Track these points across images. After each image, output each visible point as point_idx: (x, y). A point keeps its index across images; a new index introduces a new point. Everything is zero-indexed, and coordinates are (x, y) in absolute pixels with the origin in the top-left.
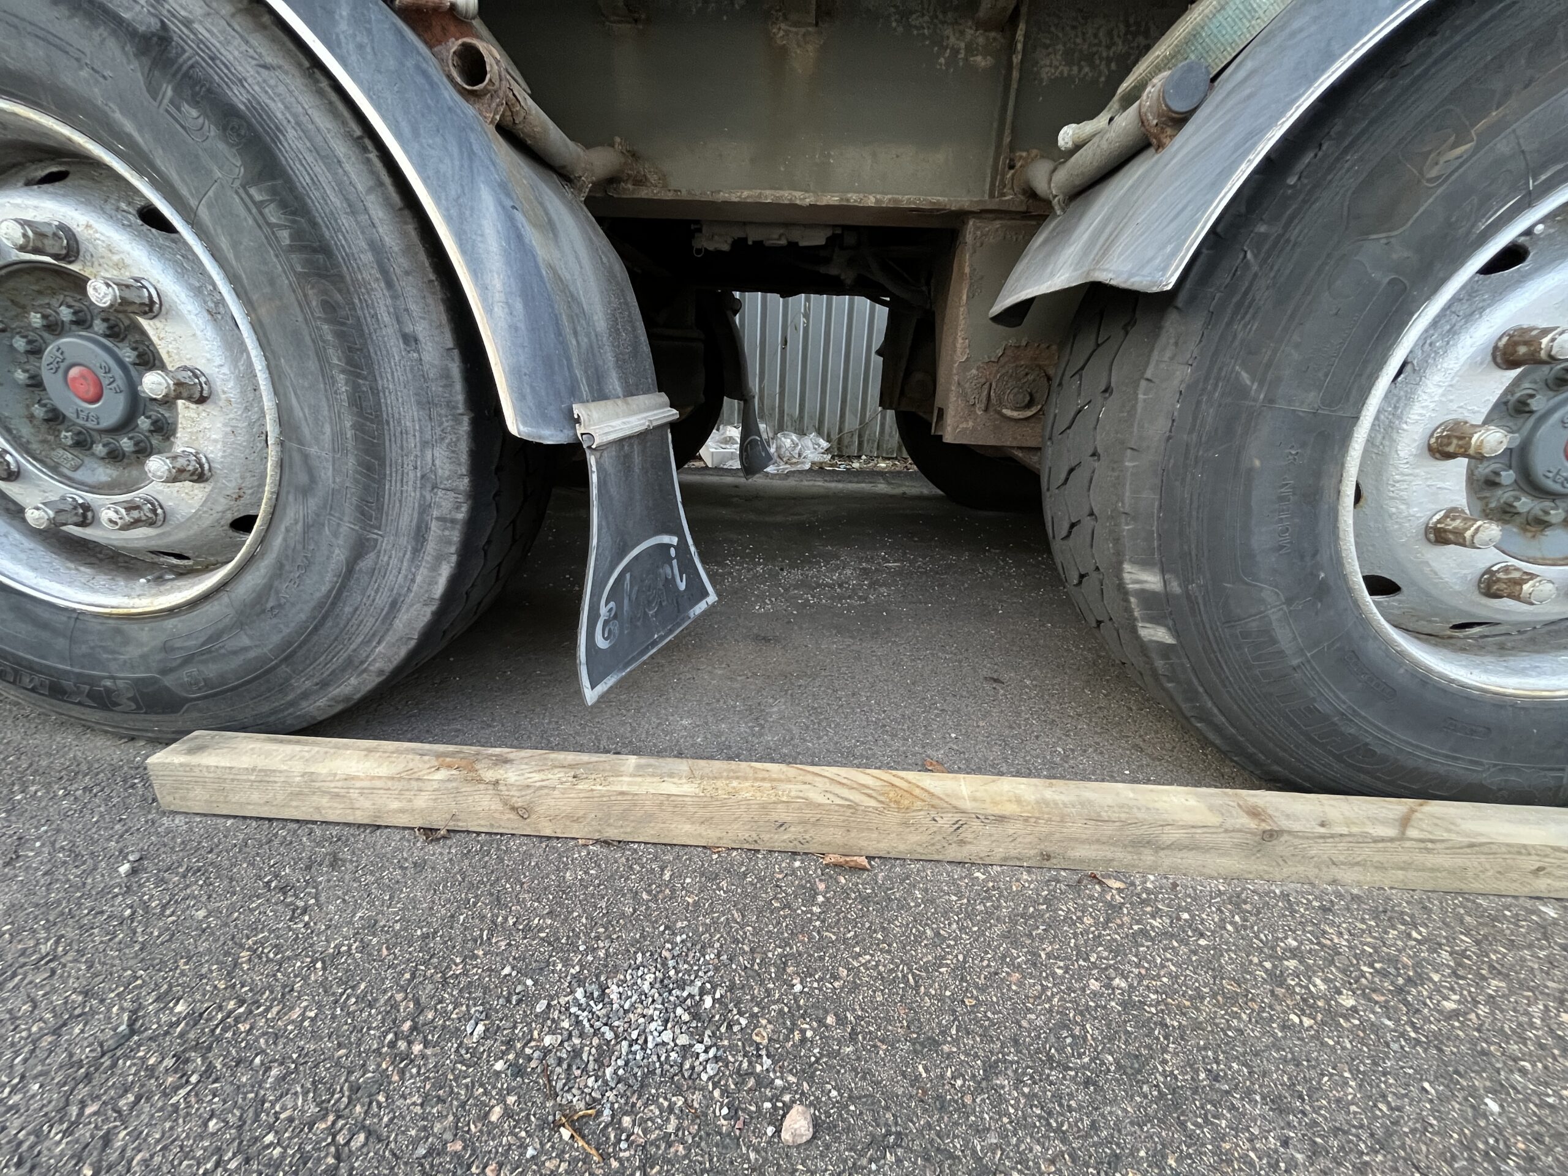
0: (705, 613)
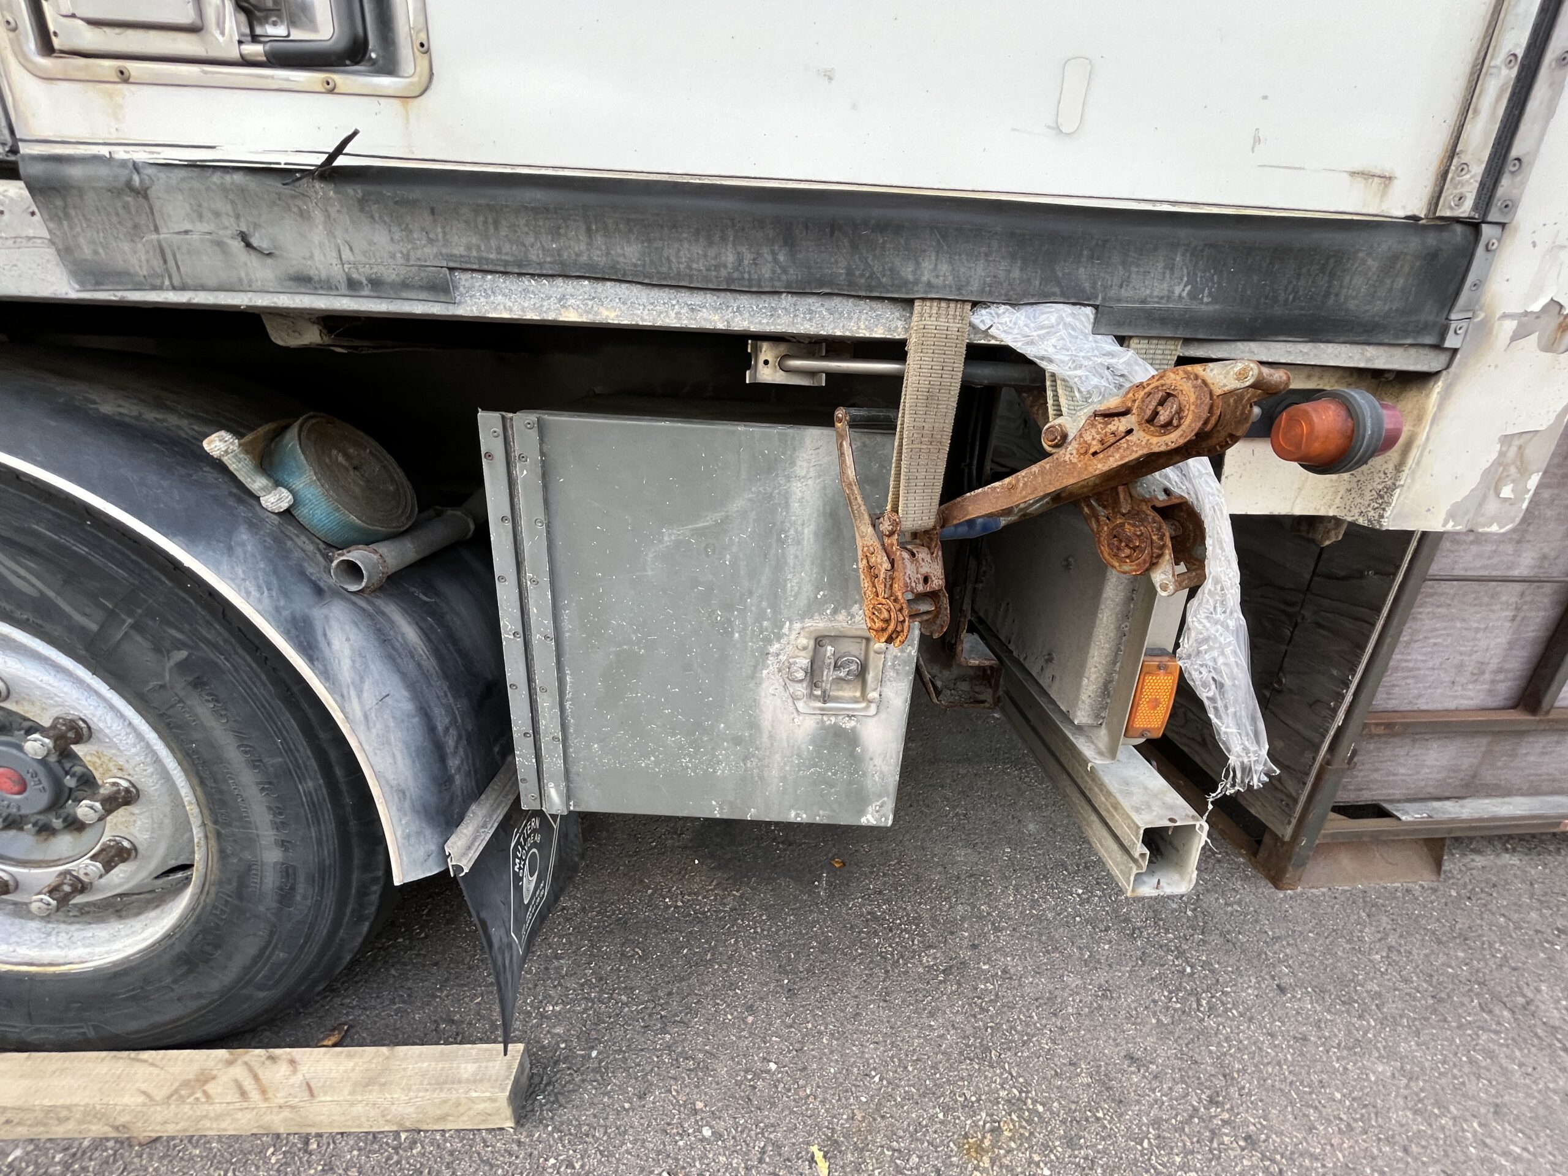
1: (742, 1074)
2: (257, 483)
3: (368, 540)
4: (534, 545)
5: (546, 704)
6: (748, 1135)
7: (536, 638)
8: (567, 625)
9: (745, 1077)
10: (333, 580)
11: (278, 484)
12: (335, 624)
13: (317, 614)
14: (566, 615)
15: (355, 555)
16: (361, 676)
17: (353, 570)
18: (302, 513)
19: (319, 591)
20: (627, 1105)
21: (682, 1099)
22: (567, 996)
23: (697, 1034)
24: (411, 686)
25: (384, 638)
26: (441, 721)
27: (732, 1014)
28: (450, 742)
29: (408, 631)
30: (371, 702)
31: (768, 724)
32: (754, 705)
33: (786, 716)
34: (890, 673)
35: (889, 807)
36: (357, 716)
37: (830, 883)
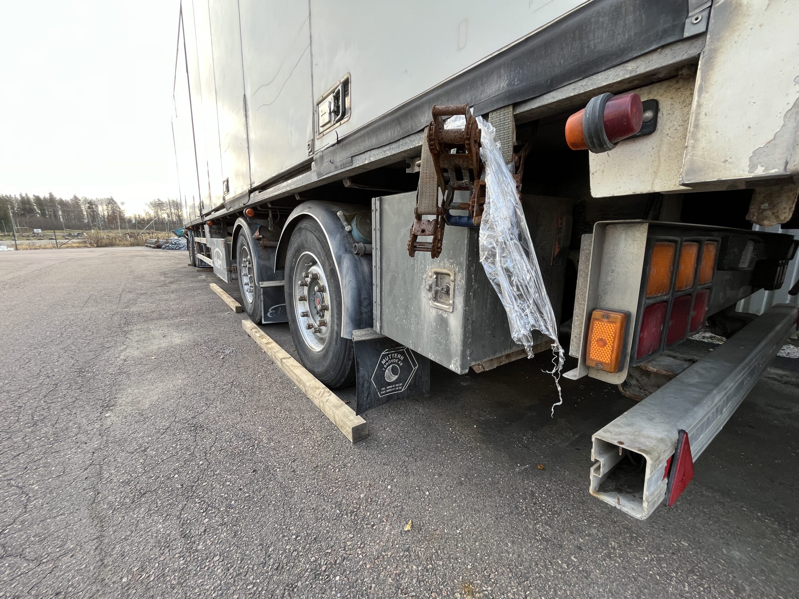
1: (416, 486)
2: (345, 223)
3: (365, 242)
5: (378, 291)
6: (398, 499)
7: (377, 268)
9: (416, 487)
10: (352, 250)
11: (349, 225)
12: (346, 259)
13: (343, 255)
15: (358, 244)
18: (352, 233)
20: (379, 463)
21: (393, 474)
22: (394, 430)
23: (416, 466)
25: (356, 266)
27: (432, 470)
29: (366, 268)
30: (347, 282)
31: (423, 309)
32: (419, 301)
33: (428, 308)
34: (457, 292)
35: (459, 363)
36: (344, 285)
37: (526, 469)
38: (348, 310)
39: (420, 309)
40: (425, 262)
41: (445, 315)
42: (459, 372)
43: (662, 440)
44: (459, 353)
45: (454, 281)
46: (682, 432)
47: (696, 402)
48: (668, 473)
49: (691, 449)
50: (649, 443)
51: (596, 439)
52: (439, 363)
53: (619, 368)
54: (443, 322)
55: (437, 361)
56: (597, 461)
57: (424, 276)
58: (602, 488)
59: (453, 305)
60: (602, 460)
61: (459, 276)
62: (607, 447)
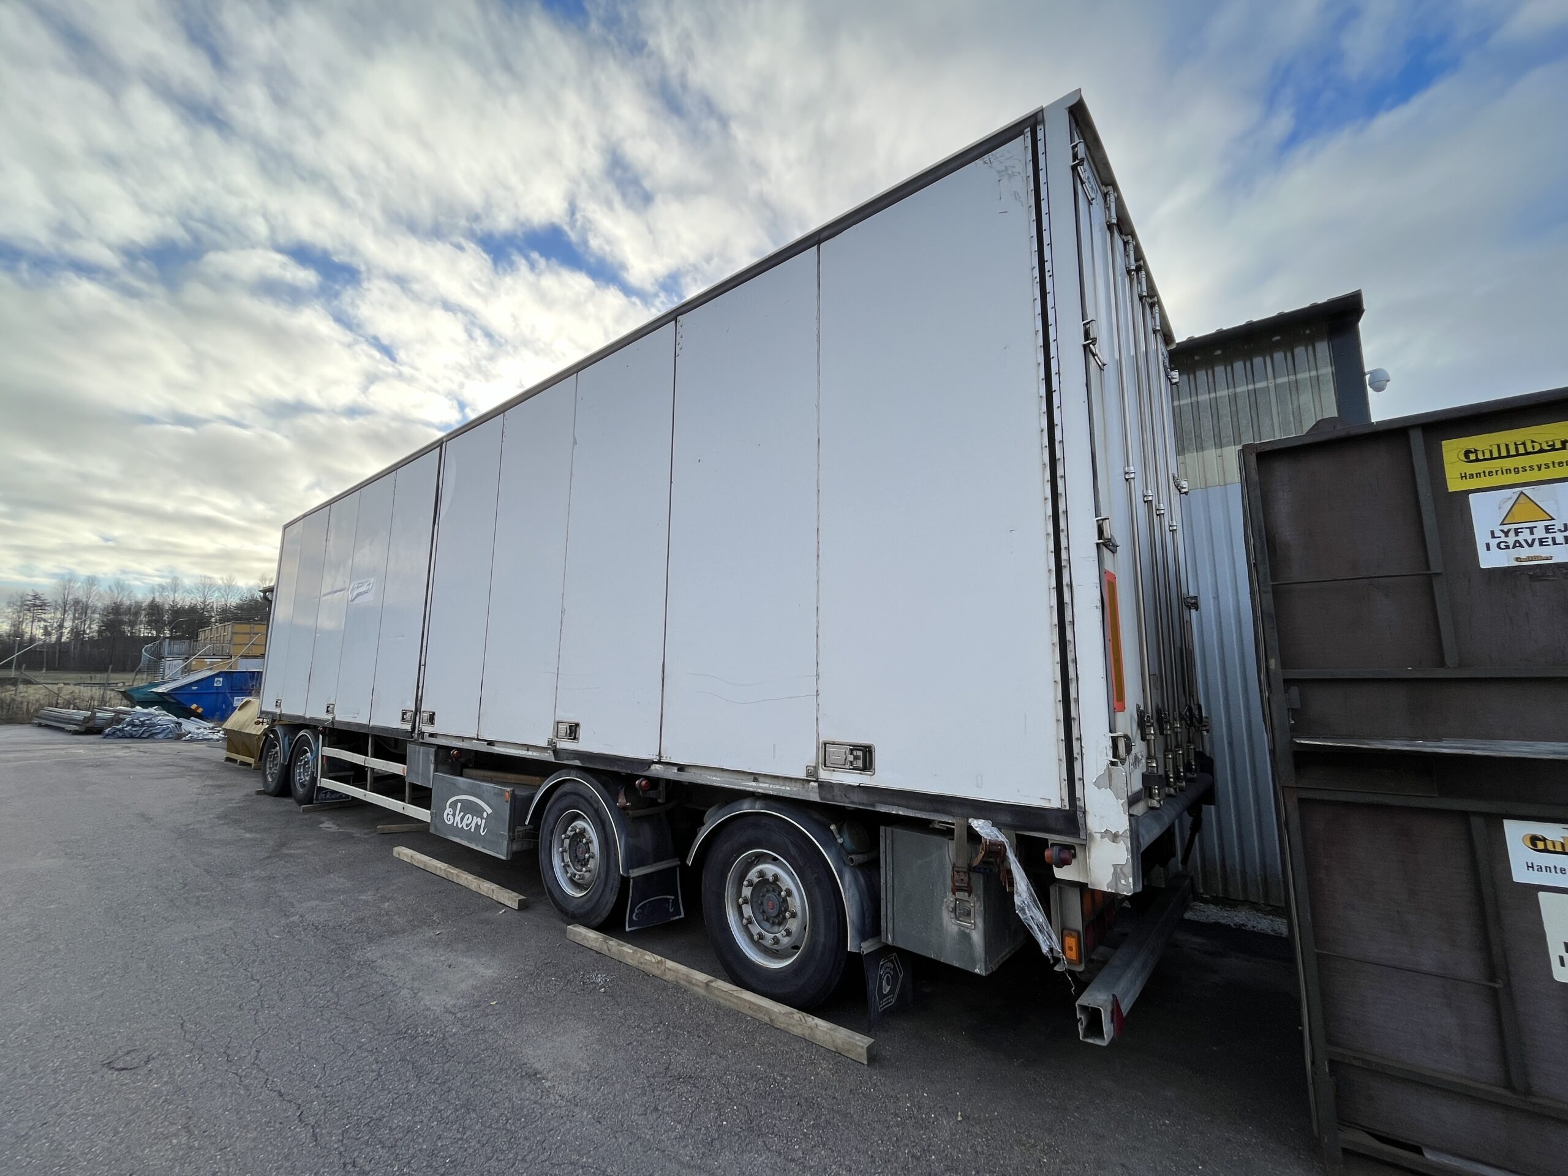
0: (677, 920)
2: (837, 836)
3: (857, 853)
4: (889, 859)
5: (889, 906)
7: (888, 885)
8: (896, 883)
10: (848, 862)
11: (841, 837)
14: (896, 880)
15: (853, 857)
16: (850, 887)
17: (852, 860)
18: (845, 845)
19: (845, 864)
24: (860, 894)
25: (856, 879)
26: (866, 908)
28: (867, 915)
29: (862, 880)
30: (851, 895)
31: (945, 926)
32: (941, 918)
33: (949, 924)
34: (976, 915)
35: (983, 967)
36: (847, 897)
37: (1022, 1062)
38: (853, 922)
39: (941, 925)
40: (945, 888)
41: (968, 931)
42: (984, 974)
43: (1106, 1001)
44: (983, 959)
45: (974, 907)
46: (1114, 996)
47: (1119, 978)
48: (1112, 1021)
49: (1122, 1007)
50: (1101, 1002)
51: (1079, 1005)
52: (964, 968)
53: (1080, 962)
54: (965, 936)
55: (962, 967)
56: (1081, 1018)
57: (945, 900)
58: (1085, 1036)
59: (975, 924)
60: (1083, 1017)
61: (977, 905)
62: (1084, 1008)
